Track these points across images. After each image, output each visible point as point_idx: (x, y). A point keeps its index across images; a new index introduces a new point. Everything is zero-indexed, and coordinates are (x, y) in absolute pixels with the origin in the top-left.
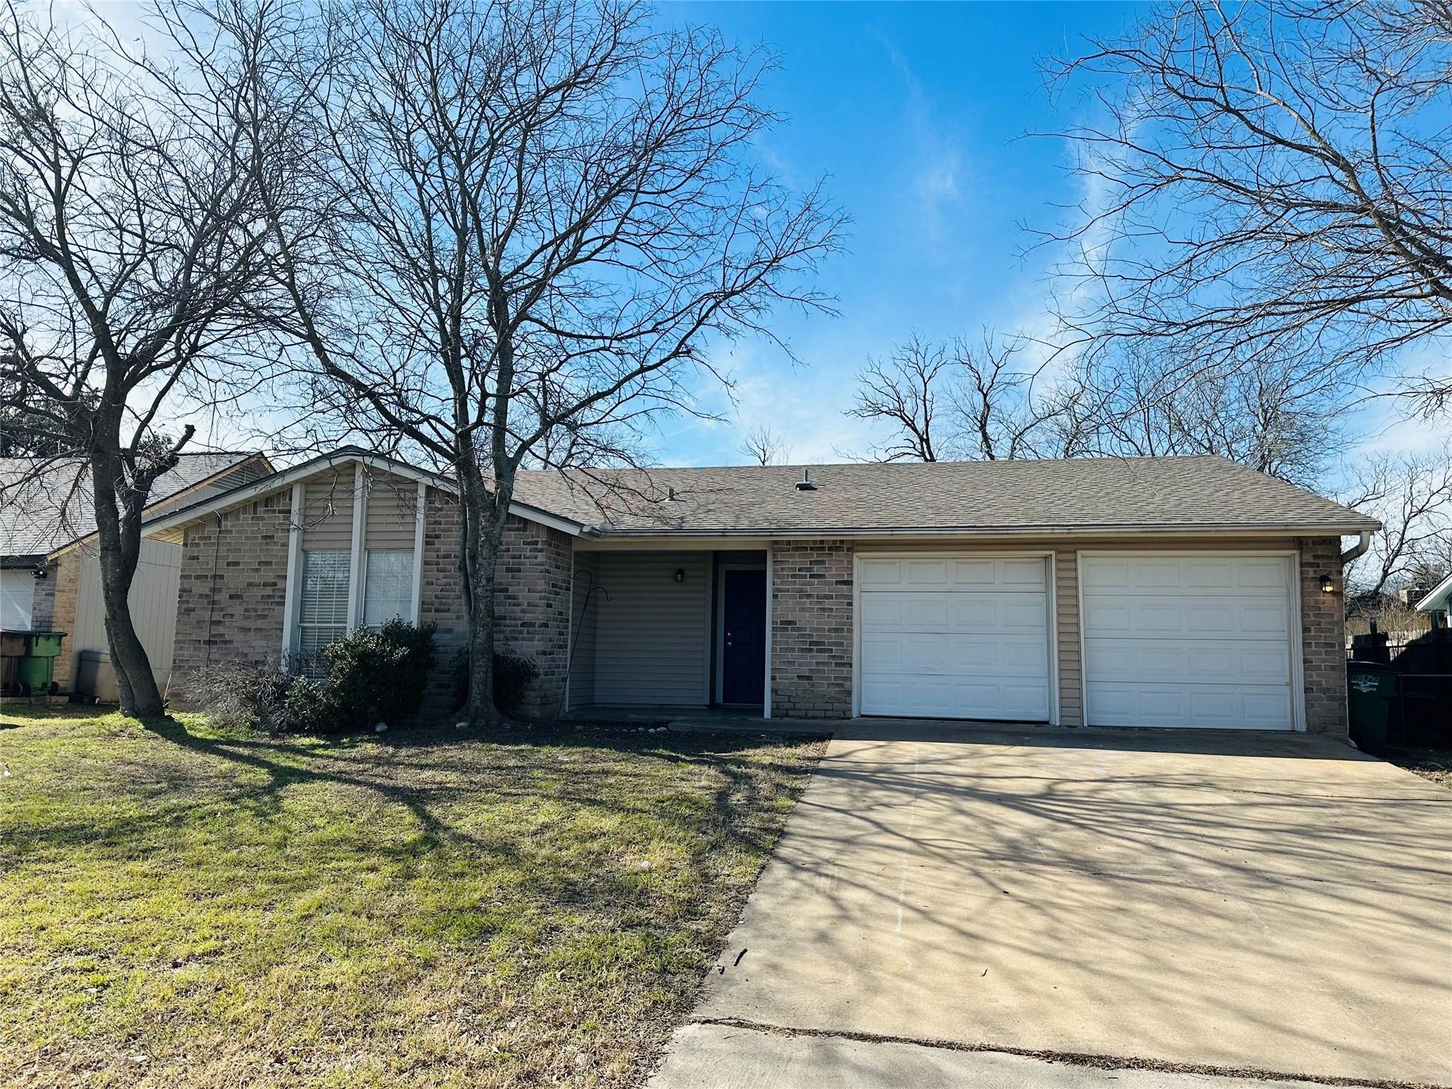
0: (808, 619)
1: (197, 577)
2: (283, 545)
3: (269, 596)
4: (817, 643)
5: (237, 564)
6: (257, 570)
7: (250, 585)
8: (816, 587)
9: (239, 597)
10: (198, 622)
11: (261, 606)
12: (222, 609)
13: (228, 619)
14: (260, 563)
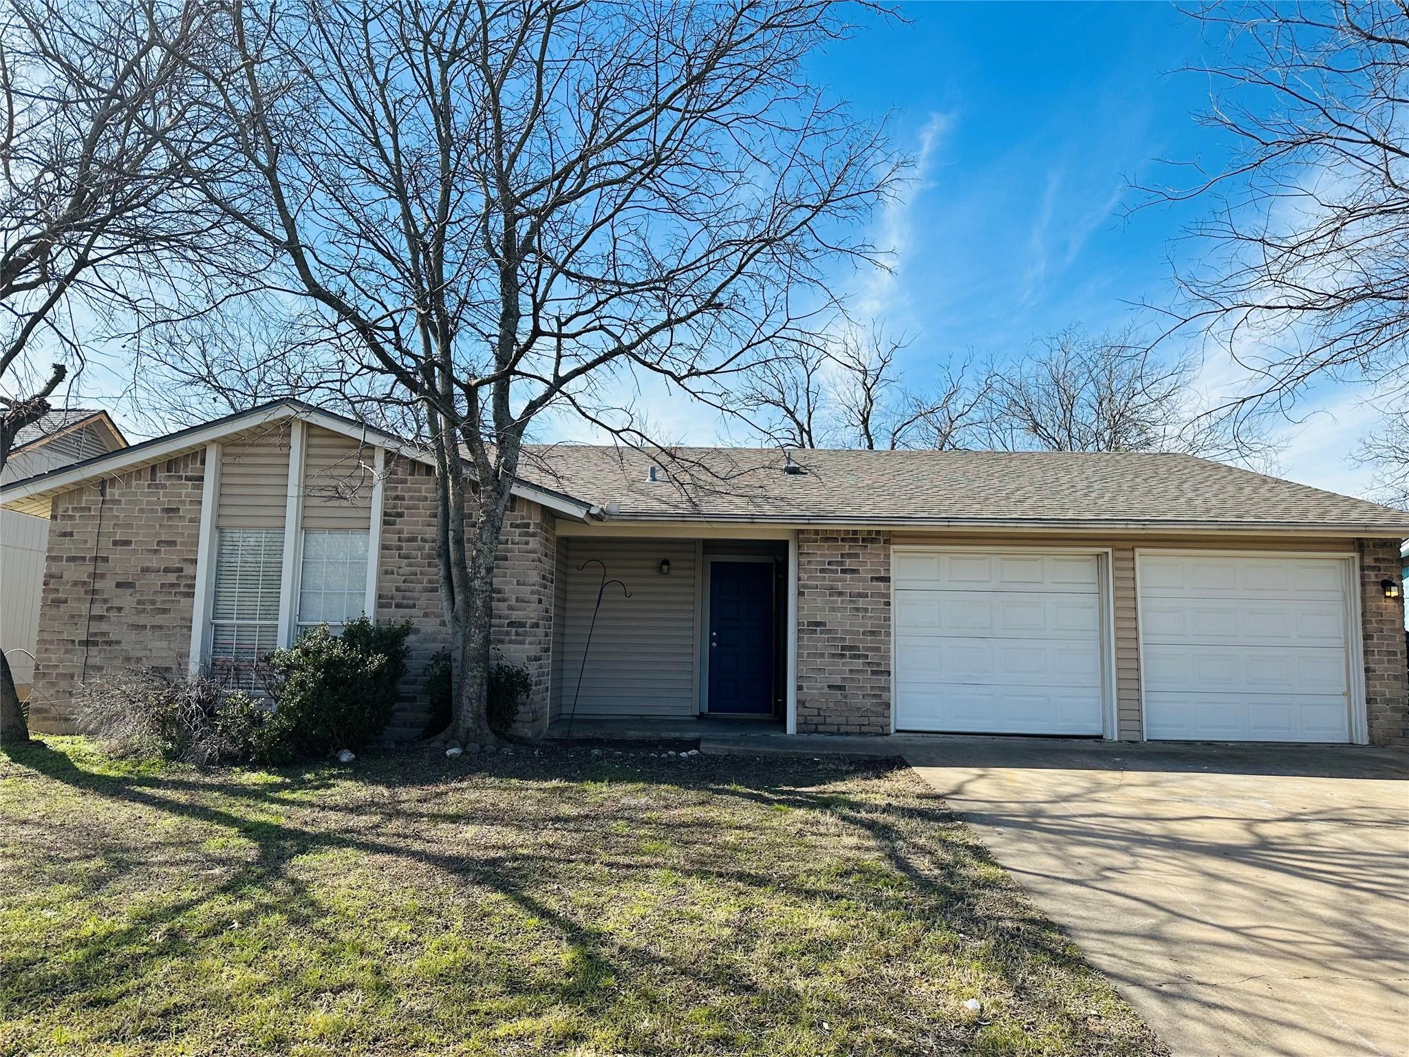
0: (841, 620)
1: (71, 559)
2: (191, 520)
3: (172, 585)
4: (851, 648)
5: (128, 543)
6: (156, 551)
7: (145, 570)
8: (848, 584)
9: (129, 585)
10: (72, 617)
11: (159, 598)
12: (105, 601)
13: (113, 614)
14: (159, 543)
